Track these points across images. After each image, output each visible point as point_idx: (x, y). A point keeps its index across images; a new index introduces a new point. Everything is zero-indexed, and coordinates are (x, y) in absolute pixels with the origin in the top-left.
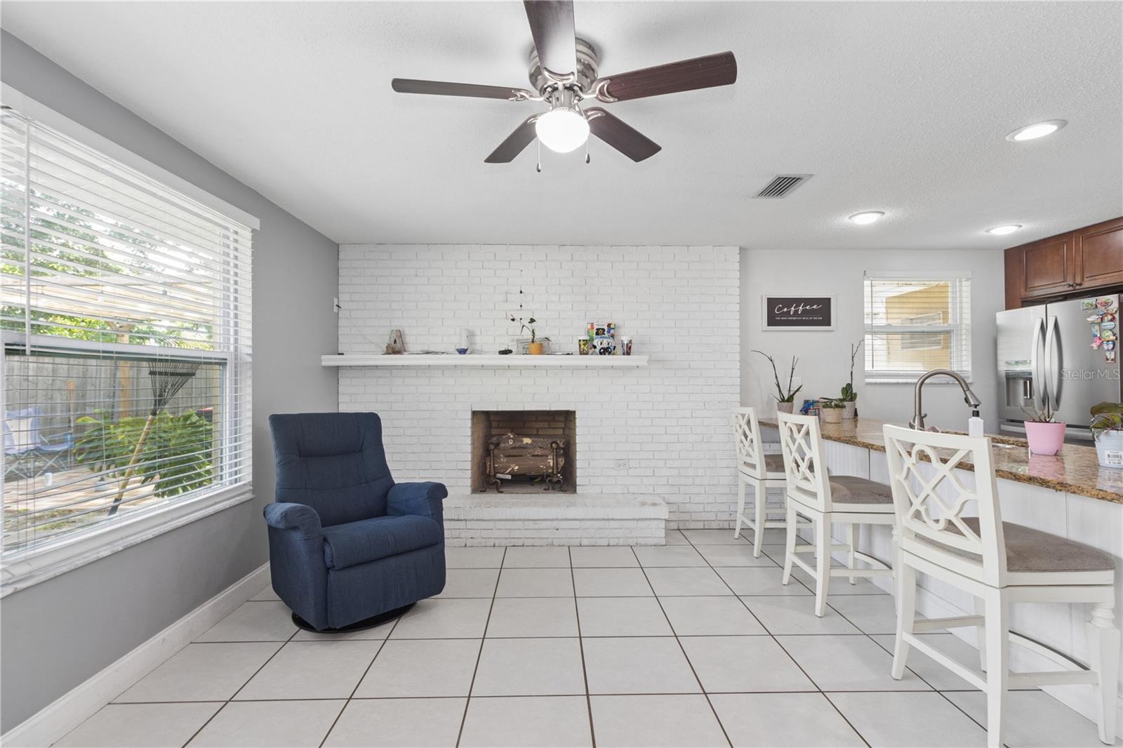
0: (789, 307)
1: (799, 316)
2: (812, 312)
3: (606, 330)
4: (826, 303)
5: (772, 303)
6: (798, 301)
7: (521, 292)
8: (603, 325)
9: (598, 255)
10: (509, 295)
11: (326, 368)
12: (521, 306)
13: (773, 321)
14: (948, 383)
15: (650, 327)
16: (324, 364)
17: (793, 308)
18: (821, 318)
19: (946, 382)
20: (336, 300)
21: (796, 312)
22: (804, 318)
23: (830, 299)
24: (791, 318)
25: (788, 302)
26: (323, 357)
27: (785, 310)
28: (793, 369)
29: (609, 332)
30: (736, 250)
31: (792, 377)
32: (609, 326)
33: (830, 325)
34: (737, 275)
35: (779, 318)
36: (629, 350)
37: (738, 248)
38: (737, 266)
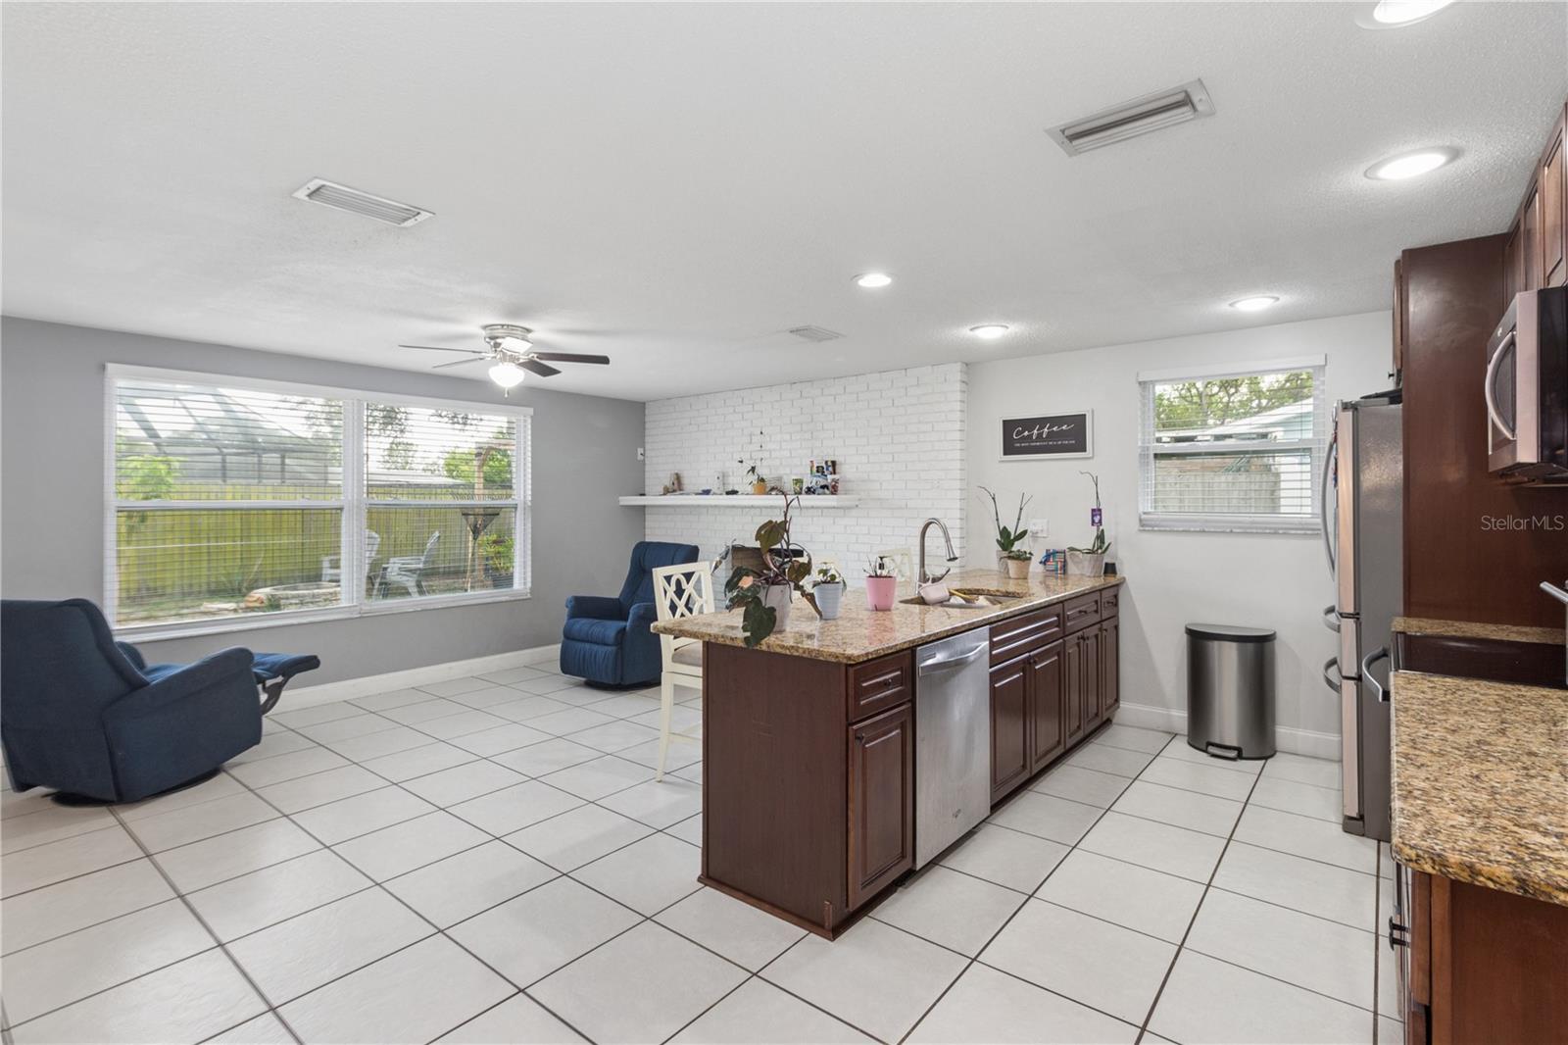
0: (1031, 430)
1: (1044, 440)
2: (1061, 435)
3: (825, 468)
4: (1078, 423)
5: (1009, 426)
6: (1042, 422)
7: (761, 433)
8: (822, 462)
11: (622, 506)
12: (761, 447)
13: (1009, 449)
15: (868, 462)
16: (622, 503)
17: (1035, 431)
18: (1074, 442)
20: (640, 451)
21: (1040, 435)
22: (1051, 443)
23: (1084, 415)
24: (1034, 444)
25: (1028, 424)
26: (620, 498)
27: (1026, 433)
28: (1021, 510)
29: (827, 469)
30: (958, 367)
31: (1019, 519)
32: (826, 462)
33: (1085, 451)
34: (958, 396)
35: (1018, 445)
36: (833, 489)
37: (959, 364)
38: (958, 386)
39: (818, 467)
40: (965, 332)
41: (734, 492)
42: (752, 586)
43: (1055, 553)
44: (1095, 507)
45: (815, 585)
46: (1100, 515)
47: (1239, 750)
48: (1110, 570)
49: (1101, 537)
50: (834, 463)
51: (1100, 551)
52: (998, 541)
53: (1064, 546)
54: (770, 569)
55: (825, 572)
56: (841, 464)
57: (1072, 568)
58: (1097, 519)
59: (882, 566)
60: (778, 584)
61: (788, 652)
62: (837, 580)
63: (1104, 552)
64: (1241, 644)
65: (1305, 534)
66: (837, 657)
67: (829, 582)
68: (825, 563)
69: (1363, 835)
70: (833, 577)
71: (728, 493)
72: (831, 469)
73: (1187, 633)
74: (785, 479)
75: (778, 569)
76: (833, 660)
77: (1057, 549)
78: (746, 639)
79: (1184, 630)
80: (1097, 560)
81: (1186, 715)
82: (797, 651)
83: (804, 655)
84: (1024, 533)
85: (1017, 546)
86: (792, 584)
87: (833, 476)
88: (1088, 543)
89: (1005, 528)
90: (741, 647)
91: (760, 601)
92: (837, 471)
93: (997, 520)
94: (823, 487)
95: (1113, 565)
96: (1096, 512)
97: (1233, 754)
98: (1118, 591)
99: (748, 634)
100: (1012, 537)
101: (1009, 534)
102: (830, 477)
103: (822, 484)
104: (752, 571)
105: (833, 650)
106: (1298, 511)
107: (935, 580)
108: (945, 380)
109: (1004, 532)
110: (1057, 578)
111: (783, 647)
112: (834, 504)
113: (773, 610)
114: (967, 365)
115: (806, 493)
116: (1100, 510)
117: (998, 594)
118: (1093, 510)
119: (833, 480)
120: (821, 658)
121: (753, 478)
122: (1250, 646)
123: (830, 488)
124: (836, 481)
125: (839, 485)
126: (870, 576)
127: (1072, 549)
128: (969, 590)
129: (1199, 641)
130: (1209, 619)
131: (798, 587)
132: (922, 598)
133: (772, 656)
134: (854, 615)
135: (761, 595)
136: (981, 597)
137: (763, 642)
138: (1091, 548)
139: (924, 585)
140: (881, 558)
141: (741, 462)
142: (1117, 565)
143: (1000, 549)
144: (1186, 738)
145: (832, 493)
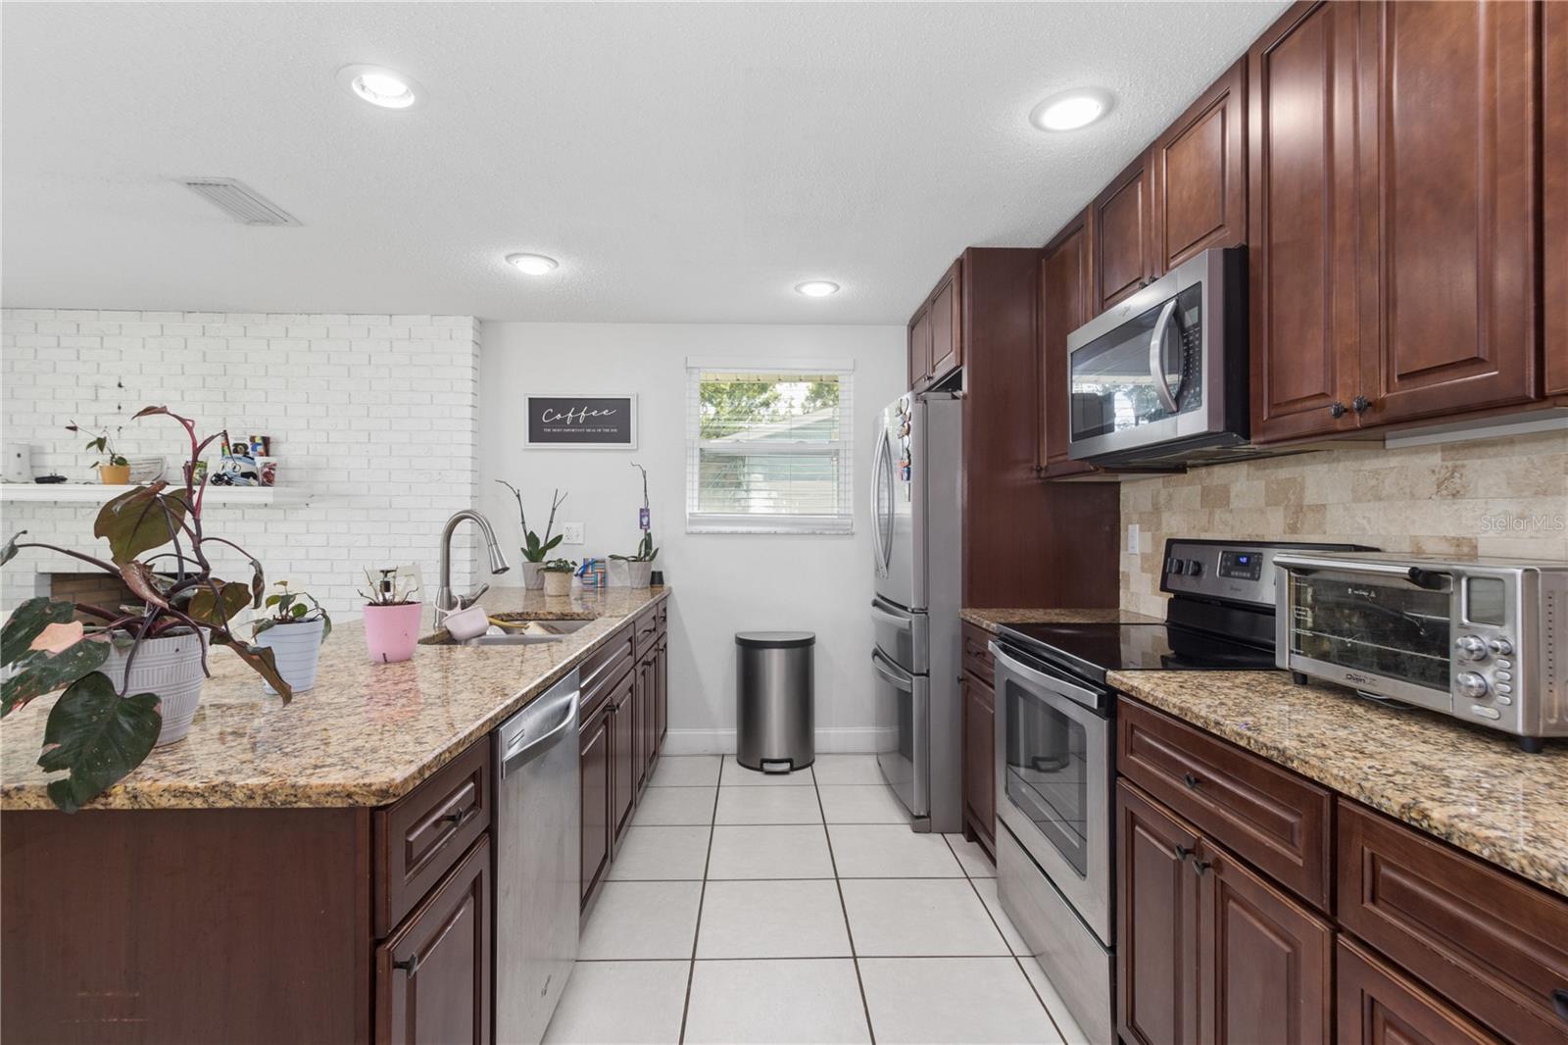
0: (565, 412)
1: (579, 426)
2: (602, 421)
3: (250, 447)
4: (622, 407)
5: (536, 406)
6: (576, 404)
7: (120, 386)
8: (244, 439)
9: (245, 328)
10: (100, 391)
12: (119, 408)
13: (537, 434)
14: (814, 534)
15: (328, 442)
17: (570, 415)
18: (615, 430)
19: (811, 531)
21: (575, 420)
22: (589, 430)
23: (629, 399)
24: (568, 430)
25: (561, 405)
27: (558, 416)
28: (554, 509)
29: (254, 449)
30: (468, 322)
31: (551, 522)
32: (252, 439)
33: (629, 442)
34: (469, 361)
35: (549, 430)
36: (268, 479)
37: (471, 318)
38: (469, 347)
39: (236, 445)
40: (498, 260)
41: (59, 480)
42: (78, 646)
43: (594, 562)
44: (643, 507)
45: (261, 627)
46: (648, 516)
47: (789, 761)
48: (657, 579)
49: (647, 542)
50: (266, 441)
51: (647, 558)
52: (523, 550)
53: (605, 556)
54: (140, 601)
55: (284, 601)
56: (278, 442)
57: (614, 581)
58: (645, 521)
59: (386, 586)
60: (163, 634)
61: (198, 803)
62: (308, 616)
63: (652, 559)
64: (789, 650)
65: (838, 534)
66: (349, 795)
67: (292, 621)
68: (284, 584)
69: (930, 832)
70: (301, 609)
71: (40, 480)
72: (260, 449)
73: (737, 642)
74: (170, 461)
75: (167, 597)
76: (339, 804)
77: (597, 557)
78: (55, 790)
79: (734, 639)
80: (645, 569)
81: (736, 732)
82: (228, 796)
83: (251, 805)
84: (559, 539)
85: (551, 556)
86: (207, 633)
87: (265, 459)
88: (633, 549)
89: (532, 533)
90: (38, 812)
91: (109, 684)
92: (271, 453)
93: (523, 523)
94: (246, 475)
95: (660, 573)
96: (644, 512)
97: (786, 766)
98: (666, 604)
99: (64, 774)
100: (542, 545)
101: (537, 541)
102: (260, 461)
103: (244, 470)
104: (80, 607)
105: (336, 777)
106: (830, 512)
107: (464, 606)
108: (451, 338)
109: (532, 539)
110: (596, 593)
111: (183, 792)
112: (270, 500)
113: (148, 701)
114: (481, 322)
115: (214, 483)
116: (648, 510)
117: (550, 617)
118: (642, 510)
119: (266, 465)
120: (304, 805)
121: (104, 458)
122: (797, 651)
123: (260, 477)
124: (272, 467)
125: (277, 473)
126: (371, 604)
127: (613, 557)
128: (509, 615)
129: (750, 651)
130: (758, 627)
131: (223, 637)
132: (449, 632)
133: (146, 820)
134: (344, 678)
135: (114, 668)
136: (531, 624)
137: (119, 789)
138: (637, 555)
139: (450, 613)
140: (386, 573)
141: (74, 429)
142: (664, 574)
143: (526, 560)
144: (735, 758)
145: (263, 485)
